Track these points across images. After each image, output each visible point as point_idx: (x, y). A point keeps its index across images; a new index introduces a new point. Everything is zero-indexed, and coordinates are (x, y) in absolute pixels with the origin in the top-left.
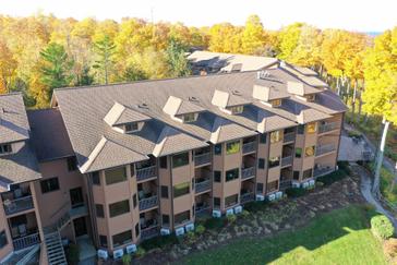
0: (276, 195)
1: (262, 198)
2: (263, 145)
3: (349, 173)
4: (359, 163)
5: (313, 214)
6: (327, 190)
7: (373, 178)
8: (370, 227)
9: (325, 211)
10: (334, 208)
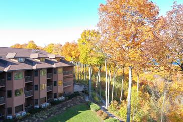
0: (45, 105)
1: (38, 107)
2: (36, 77)
3: (79, 95)
4: (83, 92)
5: (65, 109)
6: (70, 101)
7: (89, 95)
8: (90, 109)
9: (70, 107)
10: (74, 105)
